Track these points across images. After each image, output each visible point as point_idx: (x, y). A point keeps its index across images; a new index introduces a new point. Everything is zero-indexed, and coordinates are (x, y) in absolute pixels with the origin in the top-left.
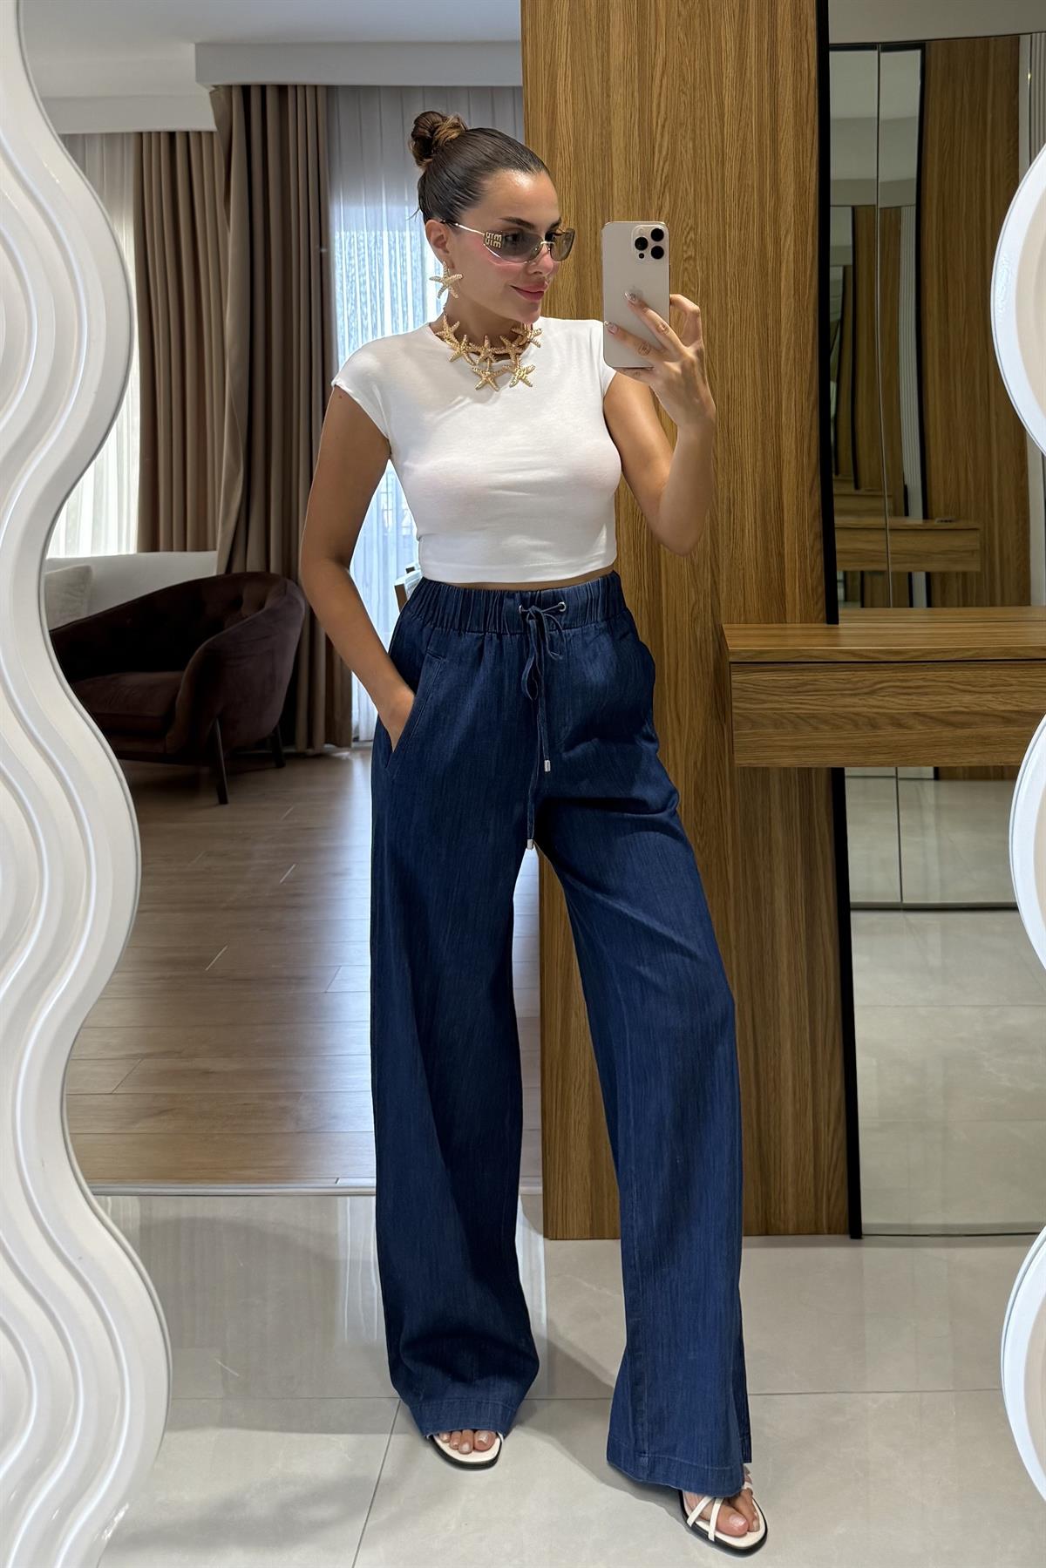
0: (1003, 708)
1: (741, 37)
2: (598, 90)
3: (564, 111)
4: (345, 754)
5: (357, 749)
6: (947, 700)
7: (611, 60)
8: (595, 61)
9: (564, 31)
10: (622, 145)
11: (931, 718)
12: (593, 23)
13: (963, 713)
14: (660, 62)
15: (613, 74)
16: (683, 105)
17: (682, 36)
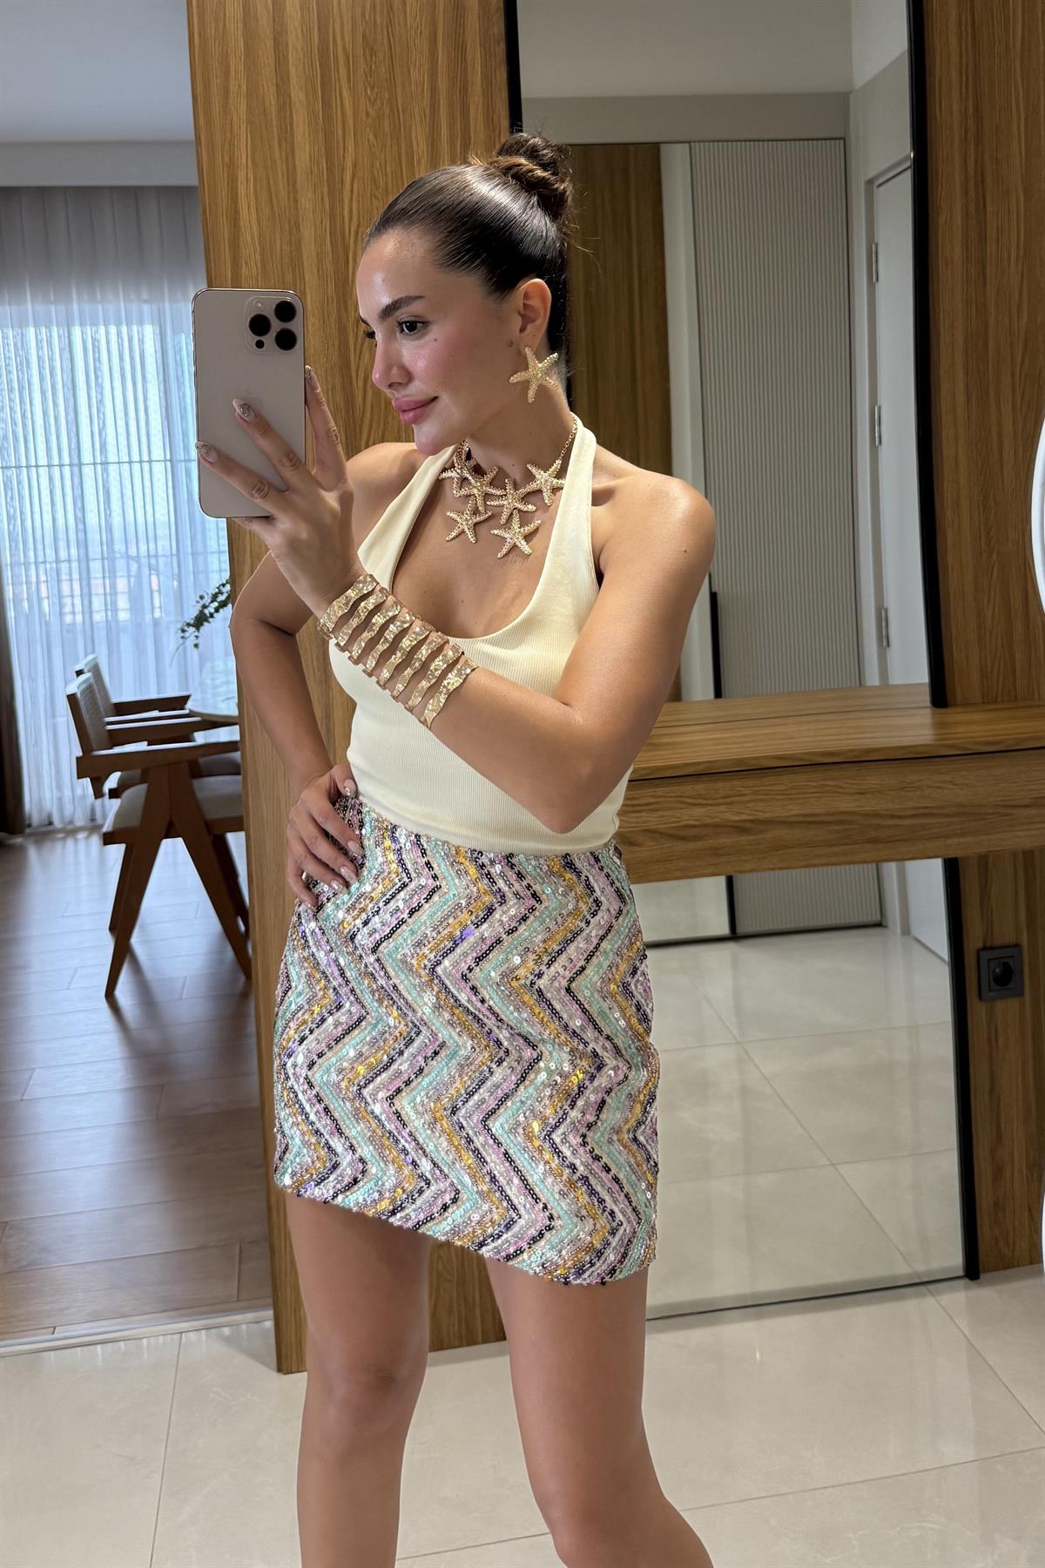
0: (736, 818)
1: (433, 139)
2: (283, 193)
3: (248, 217)
4: (18, 840)
5: (31, 835)
6: (678, 815)
7: (297, 162)
8: (279, 162)
9: (243, 131)
10: (314, 253)
11: (661, 833)
12: (274, 124)
13: (693, 826)
14: (349, 164)
15: (300, 177)
16: (375, 210)
17: (371, 137)
